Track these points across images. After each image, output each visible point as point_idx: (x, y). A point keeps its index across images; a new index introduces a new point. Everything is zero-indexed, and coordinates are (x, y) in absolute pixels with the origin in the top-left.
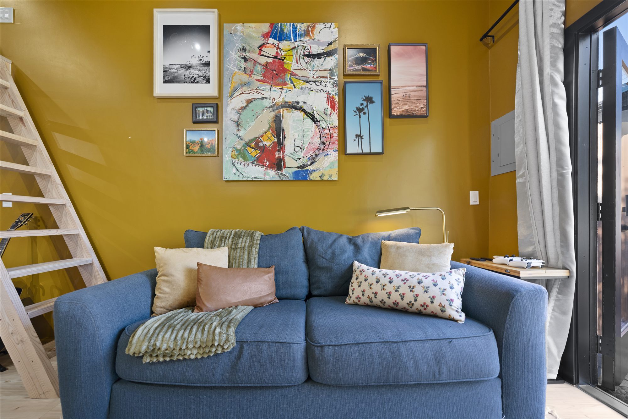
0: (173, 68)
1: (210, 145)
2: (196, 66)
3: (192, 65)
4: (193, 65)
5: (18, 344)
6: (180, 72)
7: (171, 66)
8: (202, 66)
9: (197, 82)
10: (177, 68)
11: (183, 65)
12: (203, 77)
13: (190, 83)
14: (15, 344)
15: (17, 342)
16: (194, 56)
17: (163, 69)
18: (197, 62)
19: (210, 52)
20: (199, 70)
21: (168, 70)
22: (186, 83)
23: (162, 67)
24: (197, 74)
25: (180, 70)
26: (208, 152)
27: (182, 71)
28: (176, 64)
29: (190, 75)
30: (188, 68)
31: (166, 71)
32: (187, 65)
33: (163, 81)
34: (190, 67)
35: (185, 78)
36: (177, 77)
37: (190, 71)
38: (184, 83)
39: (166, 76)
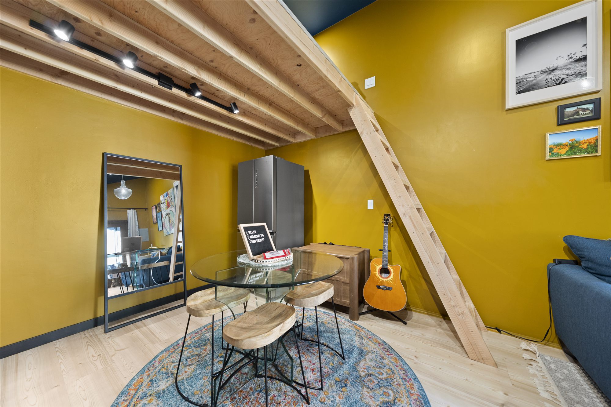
0: (529, 77)
1: (587, 144)
2: (564, 66)
3: (557, 66)
4: (559, 67)
5: (459, 315)
6: (539, 79)
7: (527, 75)
8: (573, 63)
9: (566, 82)
10: (535, 76)
11: (544, 70)
12: (575, 75)
13: (554, 85)
14: (457, 315)
15: (458, 314)
16: (561, 57)
17: (516, 81)
18: (566, 62)
19: (587, 45)
20: (570, 68)
21: (523, 81)
22: (548, 87)
23: (515, 79)
24: (566, 73)
25: (540, 76)
26: (584, 152)
27: (544, 77)
28: (533, 72)
29: (554, 78)
30: (551, 71)
31: (519, 82)
32: (550, 68)
33: (516, 93)
34: (553, 71)
35: (546, 83)
36: (534, 85)
37: (554, 73)
38: (546, 87)
39: (520, 87)
